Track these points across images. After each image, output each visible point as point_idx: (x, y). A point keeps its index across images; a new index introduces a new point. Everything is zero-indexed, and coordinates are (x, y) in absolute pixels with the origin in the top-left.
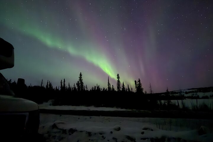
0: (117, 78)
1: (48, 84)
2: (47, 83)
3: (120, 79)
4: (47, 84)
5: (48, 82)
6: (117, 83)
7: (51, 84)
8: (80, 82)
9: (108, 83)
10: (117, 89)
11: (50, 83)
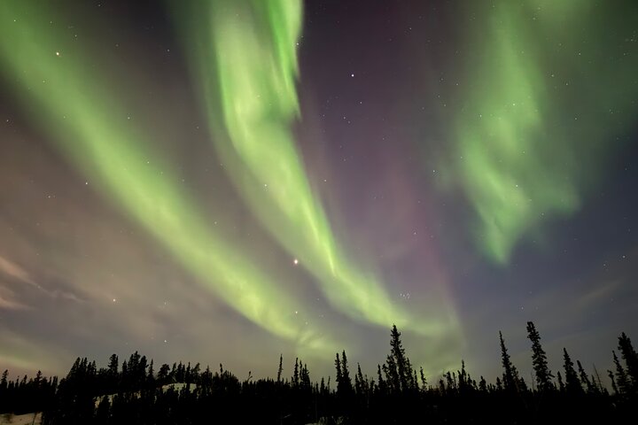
0: (530, 337)
1: (299, 369)
2: (296, 369)
3: (541, 342)
4: (296, 372)
5: (297, 365)
6: (534, 357)
7: (305, 370)
8: (396, 361)
9: (504, 354)
10: (538, 381)
11: (304, 367)
